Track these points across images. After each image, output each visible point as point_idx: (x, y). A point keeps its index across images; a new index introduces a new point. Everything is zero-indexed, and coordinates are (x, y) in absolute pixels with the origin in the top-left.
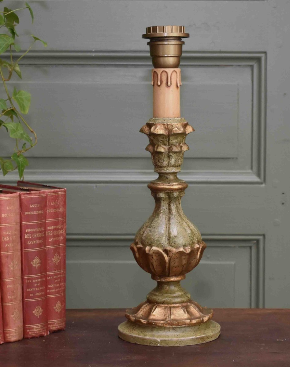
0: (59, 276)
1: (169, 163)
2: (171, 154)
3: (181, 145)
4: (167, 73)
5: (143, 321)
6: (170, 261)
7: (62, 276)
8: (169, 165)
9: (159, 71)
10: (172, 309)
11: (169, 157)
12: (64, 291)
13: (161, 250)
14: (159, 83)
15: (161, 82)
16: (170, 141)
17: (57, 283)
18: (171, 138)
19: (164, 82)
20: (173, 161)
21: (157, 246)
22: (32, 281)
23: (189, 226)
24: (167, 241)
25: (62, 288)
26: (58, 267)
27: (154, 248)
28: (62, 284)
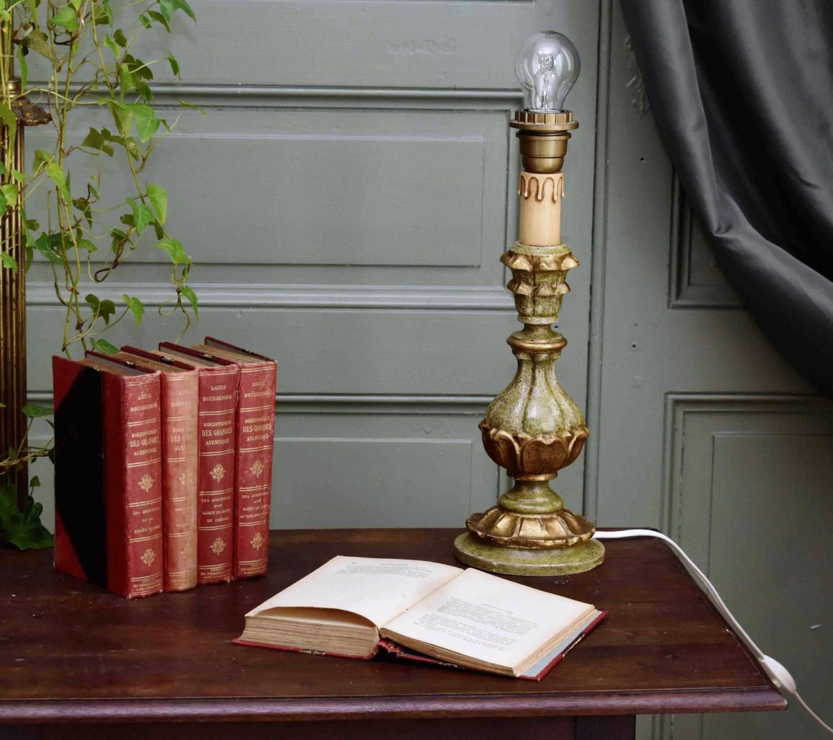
0: (260, 495)
1: (534, 310)
2: (537, 299)
3: (554, 286)
4: (537, 180)
5: (480, 533)
6: (522, 452)
7: (264, 494)
8: (534, 314)
9: (528, 176)
10: (525, 522)
11: (534, 302)
12: (267, 517)
13: (510, 436)
14: (526, 195)
15: (530, 193)
16: (536, 280)
17: (258, 504)
18: (538, 276)
19: (533, 194)
20: (539, 309)
21: (506, 430)
22: (211, 500)
23: (559, 405)
24: (521, 425)
25: (265, 513)
26: (259, 481)
27: (503, 433)
28: (265, 506)
